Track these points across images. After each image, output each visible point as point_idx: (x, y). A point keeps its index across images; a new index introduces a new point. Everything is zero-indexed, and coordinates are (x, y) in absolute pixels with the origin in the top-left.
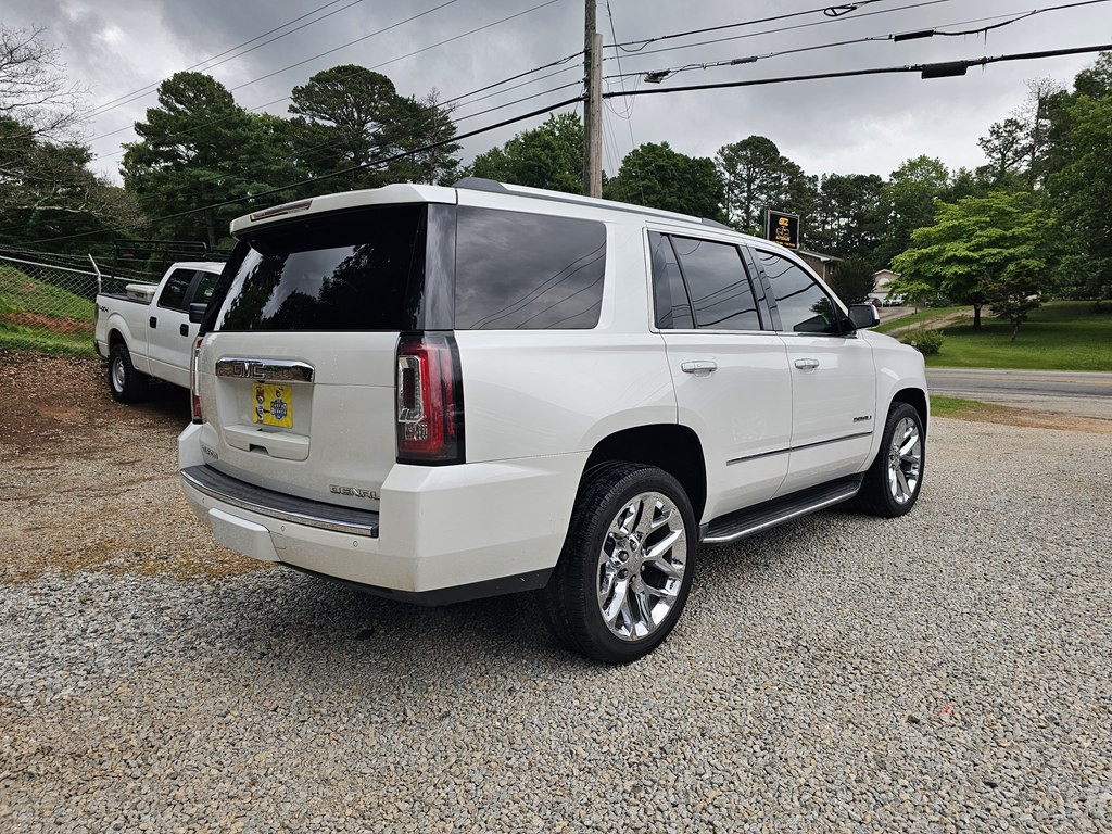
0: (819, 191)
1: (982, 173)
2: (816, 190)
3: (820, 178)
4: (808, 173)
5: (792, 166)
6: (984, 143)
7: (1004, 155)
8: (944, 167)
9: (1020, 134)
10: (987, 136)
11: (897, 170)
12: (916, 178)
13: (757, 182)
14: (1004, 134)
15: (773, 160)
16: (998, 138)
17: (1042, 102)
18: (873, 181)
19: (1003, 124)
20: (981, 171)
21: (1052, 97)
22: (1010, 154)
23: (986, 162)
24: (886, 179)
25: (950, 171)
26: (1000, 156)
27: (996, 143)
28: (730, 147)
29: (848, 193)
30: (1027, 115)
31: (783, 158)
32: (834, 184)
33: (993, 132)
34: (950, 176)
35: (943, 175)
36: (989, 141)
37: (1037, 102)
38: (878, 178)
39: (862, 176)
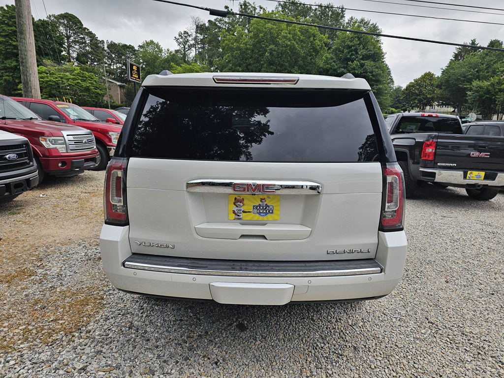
0: (106, 48)
1: (177, 53)
2: (104, 48)
3: (105, 42)
4: (100, 39)
5: (91, 33)
6: (177, 40)
7: (184, 47)
8: (161, 47)
9: (190, 39)
10: (178, 37)
11: (141, 45)
12: (150, 50)
13: (72, 38)
14: (184, 37)
15: (80, 28)
16: (182, 38)
17: (197, 27)
18: (131, 48)
19: (183, 33)
20: (177, 51)
21: (201, 25)
22: (187, 46)
23: (178, 48)
24: (136, 48)
25: (163, 49)
26: (183, 46)
27: (181, 40)
28: (54, 16)
29: (121, 52)
30: (192, 31)
31: (85, 28)
32: (112, 46)
33: (180, 35)
34: (164, 51)
35: (161, 51)
36: (178, 39)
37: (195, 26)
38: (133, 47)
39: (126, 45)
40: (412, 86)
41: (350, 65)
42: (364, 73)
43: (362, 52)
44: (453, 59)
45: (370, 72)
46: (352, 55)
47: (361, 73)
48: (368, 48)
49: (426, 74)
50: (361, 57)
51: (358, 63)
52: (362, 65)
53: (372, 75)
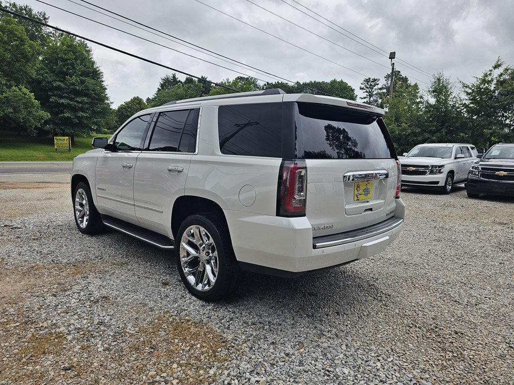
40: (124, 108)
41: (69, 79)
42: (85, 90)
43: (80, 68)
44: (160, 88)
45: (92, 90)
46: (68, 69)
47: (82, 90)
48: (86, 65)
49: (135, 98)
50: (80, 73)
51: (78, 79)
52: (83, 82)
53: (95, 94)
